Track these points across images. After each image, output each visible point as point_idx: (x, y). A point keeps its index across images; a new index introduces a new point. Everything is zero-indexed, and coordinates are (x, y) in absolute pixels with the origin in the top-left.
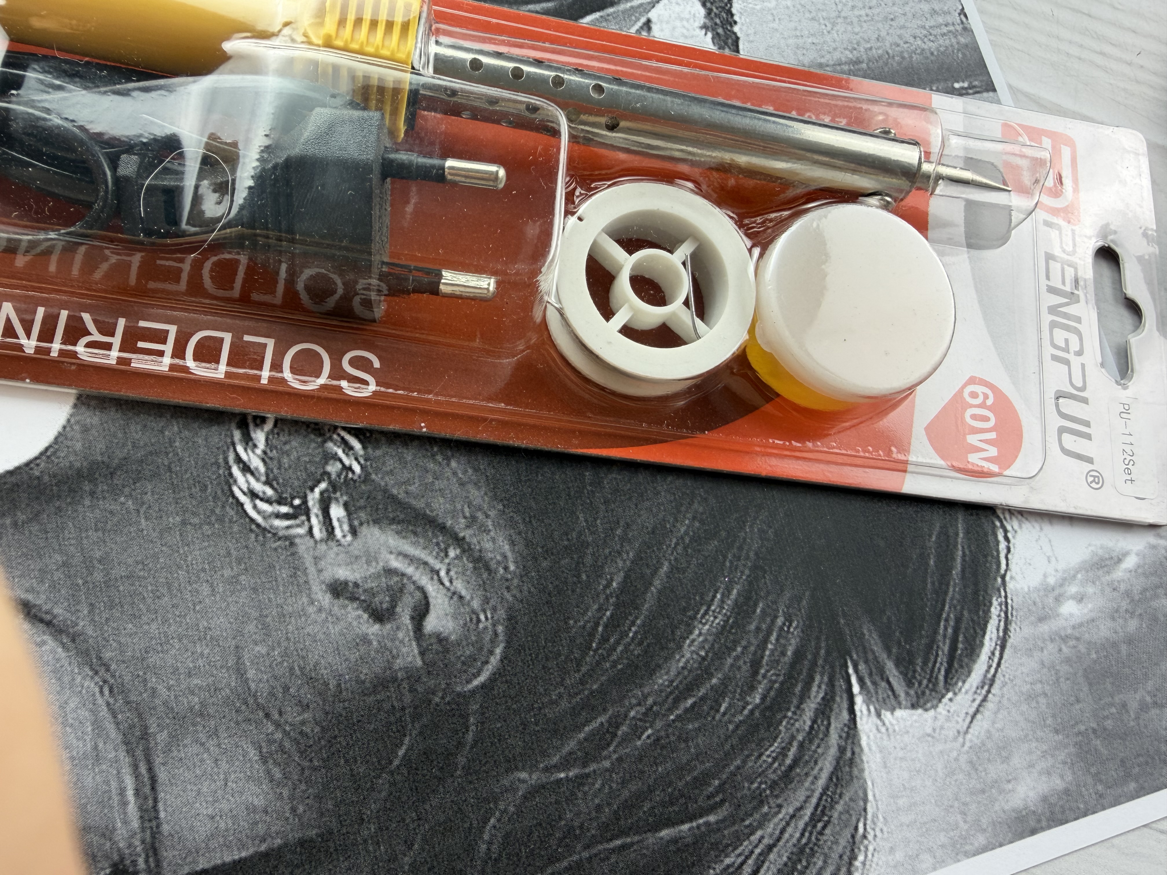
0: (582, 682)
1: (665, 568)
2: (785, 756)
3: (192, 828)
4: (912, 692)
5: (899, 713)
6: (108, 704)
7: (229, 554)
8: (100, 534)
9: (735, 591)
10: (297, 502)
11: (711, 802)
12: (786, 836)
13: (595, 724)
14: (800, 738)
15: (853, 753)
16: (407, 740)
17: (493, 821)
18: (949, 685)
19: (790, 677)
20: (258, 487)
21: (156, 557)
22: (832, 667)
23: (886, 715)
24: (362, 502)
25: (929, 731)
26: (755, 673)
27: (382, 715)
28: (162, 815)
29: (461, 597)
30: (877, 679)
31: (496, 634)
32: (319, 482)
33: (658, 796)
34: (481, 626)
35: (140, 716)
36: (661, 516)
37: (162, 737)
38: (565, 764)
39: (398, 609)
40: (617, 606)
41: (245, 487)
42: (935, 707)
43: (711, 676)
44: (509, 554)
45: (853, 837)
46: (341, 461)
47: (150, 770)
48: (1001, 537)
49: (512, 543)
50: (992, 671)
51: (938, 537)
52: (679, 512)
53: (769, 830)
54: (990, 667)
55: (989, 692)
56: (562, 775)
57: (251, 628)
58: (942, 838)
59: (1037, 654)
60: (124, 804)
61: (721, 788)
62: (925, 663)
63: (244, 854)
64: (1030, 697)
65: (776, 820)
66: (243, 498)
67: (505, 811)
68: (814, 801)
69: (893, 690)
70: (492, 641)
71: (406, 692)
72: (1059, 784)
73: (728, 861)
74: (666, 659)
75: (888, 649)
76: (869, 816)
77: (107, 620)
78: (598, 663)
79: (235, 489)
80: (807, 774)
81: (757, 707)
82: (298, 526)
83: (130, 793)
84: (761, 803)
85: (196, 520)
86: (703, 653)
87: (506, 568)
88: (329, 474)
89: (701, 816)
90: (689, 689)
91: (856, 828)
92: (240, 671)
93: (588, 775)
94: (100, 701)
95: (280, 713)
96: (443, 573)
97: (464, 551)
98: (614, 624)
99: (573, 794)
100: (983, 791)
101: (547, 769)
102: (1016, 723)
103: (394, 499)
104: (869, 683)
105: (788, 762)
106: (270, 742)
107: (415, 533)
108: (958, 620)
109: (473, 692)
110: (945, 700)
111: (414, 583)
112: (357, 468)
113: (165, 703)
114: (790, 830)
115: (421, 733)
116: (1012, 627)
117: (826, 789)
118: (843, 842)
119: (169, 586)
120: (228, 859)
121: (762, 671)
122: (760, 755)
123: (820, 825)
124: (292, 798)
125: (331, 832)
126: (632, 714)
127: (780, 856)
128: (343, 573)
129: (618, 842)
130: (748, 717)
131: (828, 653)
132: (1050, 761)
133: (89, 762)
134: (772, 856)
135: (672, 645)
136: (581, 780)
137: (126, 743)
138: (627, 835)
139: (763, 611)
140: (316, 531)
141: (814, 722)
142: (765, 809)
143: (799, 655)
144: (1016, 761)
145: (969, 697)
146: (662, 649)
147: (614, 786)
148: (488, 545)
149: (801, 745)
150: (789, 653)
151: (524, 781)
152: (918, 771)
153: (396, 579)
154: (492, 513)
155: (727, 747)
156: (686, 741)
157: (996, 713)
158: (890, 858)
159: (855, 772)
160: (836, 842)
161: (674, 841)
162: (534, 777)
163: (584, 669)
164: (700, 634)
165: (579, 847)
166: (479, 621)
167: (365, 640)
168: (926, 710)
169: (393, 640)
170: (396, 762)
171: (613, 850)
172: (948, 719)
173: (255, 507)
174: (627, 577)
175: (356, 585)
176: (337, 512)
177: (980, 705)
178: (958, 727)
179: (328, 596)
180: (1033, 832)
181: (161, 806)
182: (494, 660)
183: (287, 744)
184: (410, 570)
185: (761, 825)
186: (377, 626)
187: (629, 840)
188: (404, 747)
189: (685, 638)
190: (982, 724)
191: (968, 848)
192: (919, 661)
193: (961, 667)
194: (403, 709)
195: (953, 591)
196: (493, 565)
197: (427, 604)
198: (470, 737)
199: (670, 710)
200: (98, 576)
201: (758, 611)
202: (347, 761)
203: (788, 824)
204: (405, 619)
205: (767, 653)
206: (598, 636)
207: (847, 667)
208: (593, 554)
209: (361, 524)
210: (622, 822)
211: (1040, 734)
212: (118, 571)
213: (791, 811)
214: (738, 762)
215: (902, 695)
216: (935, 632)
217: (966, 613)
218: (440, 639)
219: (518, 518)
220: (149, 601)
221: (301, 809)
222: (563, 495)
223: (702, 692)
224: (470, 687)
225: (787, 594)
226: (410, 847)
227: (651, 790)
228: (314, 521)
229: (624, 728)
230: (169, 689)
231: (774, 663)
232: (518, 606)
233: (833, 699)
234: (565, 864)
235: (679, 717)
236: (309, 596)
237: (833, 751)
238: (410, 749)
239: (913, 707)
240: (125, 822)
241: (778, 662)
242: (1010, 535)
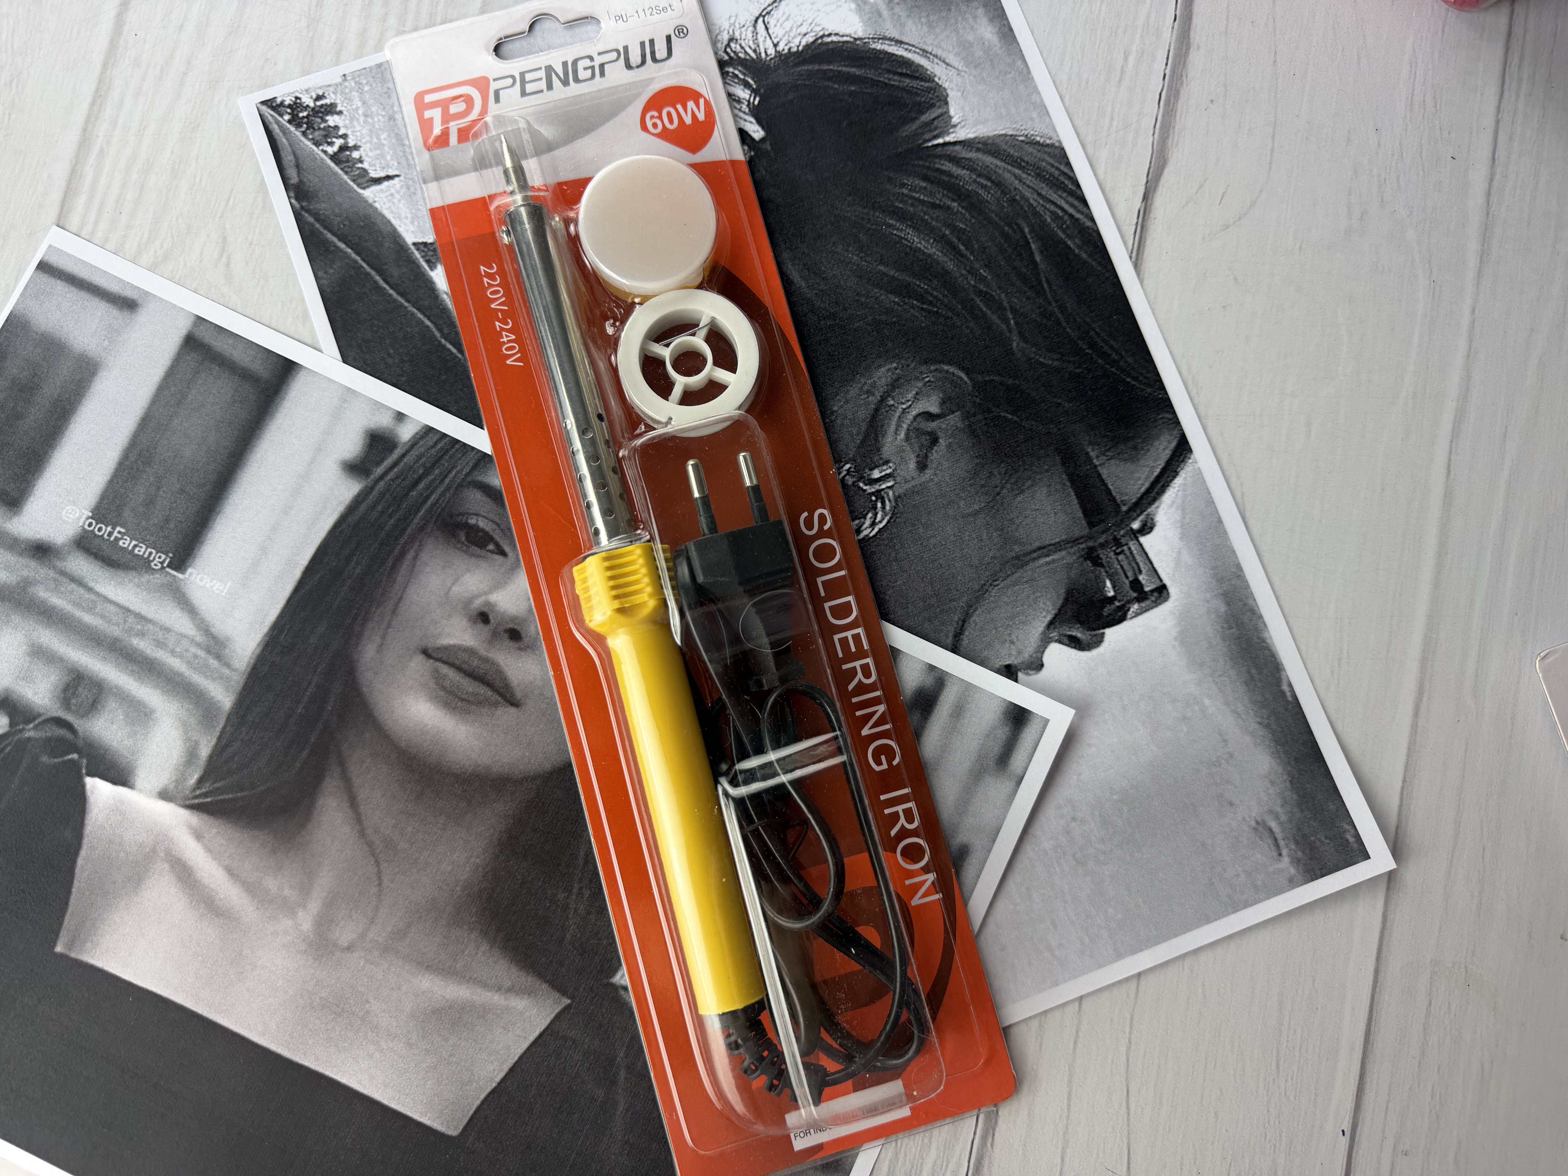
0: (958, 315)
1: (882, 268)
2: (986, 186)
3: (1062, 523)
4: (938, 104)
5: (952, 112)
6: (1003, 580)
7: (910, 531)
8: (909, 605)
9: (891, 222)
10: (874, 498)
11: (1018, 231)
12: (1031, 184)
13: (982, 305)
14: (974, 177)
15: (979, 143)
16: (1003, 414)
17: (1041, 360)
18: (930, 79)
19: (939, 183)
20: (868, 522)
21: (917, 572)
22: (929, 156)
23: (955, 120)
24: (868, 460)
25: (960, 94)
26: (939, 206)
27: (990, 430)
28: (1057, 540)
29: (917, 394)
30: (933, 127)
31: (936, 370)
32: (859, 487)
33: (1017, 263)
34: (932, 380)
35: (1007, 562)
36: (849, 273)
37: (1017, 548)
38: (1006, 321)
39: (929, 429)
40: (910, 297)
41: (869, 530)
42: (945, 89)
43: (944, 235)
44: (887, 367)
45: (1027, 143)
46: (845, 476)
47: (1035, 551)
48: (829, 39)
49: (880, 366)
50: (917, 50)
51: (835, 83)
52: (844, 261)
53: (1029, 195)
54: (915, 52)
55: (931, 53)
56: (1012, 322)
57: (951, 512)
58: (1021, 87)
59: (903, 20)
60: (1054, 561)
61: (1009, 225)
62: (917, 95)
63: (1073, 494)
64: (930, 26)
65: (1023, 191)
66: (876, 530)
67: (1035, 353)
68: (1010, 168)
69: (938, 117)
70: (941, 372)
71: (976, 419)
72: (980, 11)
73: (1049, 220)
74: (938, 264)
75: (914, 119)
76: (1015, 133)
77: (957, 591)
78: (946, 306)
79: (871, 535)
80: (995, 172)
81: (959, 204)
82: (888, 495)
83: (1048, 559)
84: (1014, 200)
85: (893, 554)
86: (932, 241)
87: (896, 369)
88: (854, 483)
89: (1026, 237)
90: (954, 248)
91: (1022, 141)
92: (976, 513)
93: (1011, 307)
94: (1002, 585)
95: (996, 487)
96: (904, 406)
97: (889, 395)
98: (921, 298)
99: (1022, 314)
100: (991, 60)
101: (1010, 331)
102: (947, 36)
103: (863, 442)
104: (936, 133)
105: (989, 184)
106: (1012, 490)
107: (882, 426)
108: (889, 71)
109: (971, 379)
110: (940, 83)
111: (912, 423)
112: (847, 466)
113: (998, 550)
114: (1028, 182)
115: (998, 407)
116: (888, 34)
117: (1002, 160)
118: (1031, 150)
119: (933, 561)
120: (1076, 502)
121: (938, 202)
122: (987, 201)
123: (1023, 164)
124: (1041, 473)
125: (1056, 449)
126: (972, 282)
127: (1043, 188)
128: (912, 465)
129: (1045, 285)
130: (966, 210)
131: (921, 159)
132: (967, 15)
133: (1035, 583)
134: (1044, 193)
135: (929, 260)
136: (1014, 310)
137: (1022, 567)
138: (1041, 280)
139: (901, 202)
140: (889, 484)
141: (964, 168)
142: (1018, 197)
143: (925, 178)
144: (970, 37)
145: (936, 67)
146: (932, 266)
147: (1015, 290)
148: (883, 381)
149: (979, 176)
150: (924, 185)
151: (1018, 344)
152: (985, 101)
153: (911, 434)
154: (863, 381)
155: (985, 222)
156: (985, 248)
157: (944, 50)
158: (1036, 121)
159: (990, 141)
160: (1032, 154)
161: (1041, 252)
162: (1015, 338)
163: (950, 315)
164: (920, 243)
165: (1050, 308)
166: (929, 381)
167: (949, 446)
168: (948, 95)
169: (947, 430)
170: (1015, 418)
171: (1050, 288)
172: (951, 81)
173: (880, 522)
174: (891, 292)
175: (918, 456)
176: (876, 474)
177: (940, 60)
178: (955, 75)
179: (926, 471)
180: (1011, 29)
181: (1053, 542)
182: (952, 369)
183: (1013, 480)
184: (905, 426)
185: (1027, 200)
186: (941, 441)
187: (1043, 279)
188: (1007, 415)
189: (924, 253)
190: (951, 58)
191: (1025, 72)
192: (918, 99)
193: (917, 71)
194: (985, 419)
195: (870, 74)
196: (894, 377)
197: (923, 413)
198: (997, 378)
199: (968, 259)
200: (933, 601)
201: (901, 206)
202: (1018, 446)
203: (1024, 183)
204: (933, 425)
205: (926, 199)
206: (930, 308)
207: (928, 147)
208: (880, 315)
209: (881, 459)
210: (1034, 284)
211: (952, 21)
212: (929, 590)
213: (1017, 182)
214: (993, 215)
215: (940, 111)
216: (898, 87)
217: (883, 66)
218: (943, 403)
219: (864, 364)
220: (944, 570)
221: (1046, 467)
222: (845, 337)
223: (955, 240)
224: (968, 382)
225: (888, 186)
226: (1060, 404)
227: (1015, 268)
228: (883, 486)
229: (981, 287)
230: (991, 550)
231: (932, 194)
232: (918, 358)
233: (949, 156)
234: (1060, 315)
235: (972, 253)
236: (928, 482)
237: (980, 155)
238: (1007, 412)
239: (947, 103)
240: (1063, 558)
241: (931, 192)
242: (827, 33)
